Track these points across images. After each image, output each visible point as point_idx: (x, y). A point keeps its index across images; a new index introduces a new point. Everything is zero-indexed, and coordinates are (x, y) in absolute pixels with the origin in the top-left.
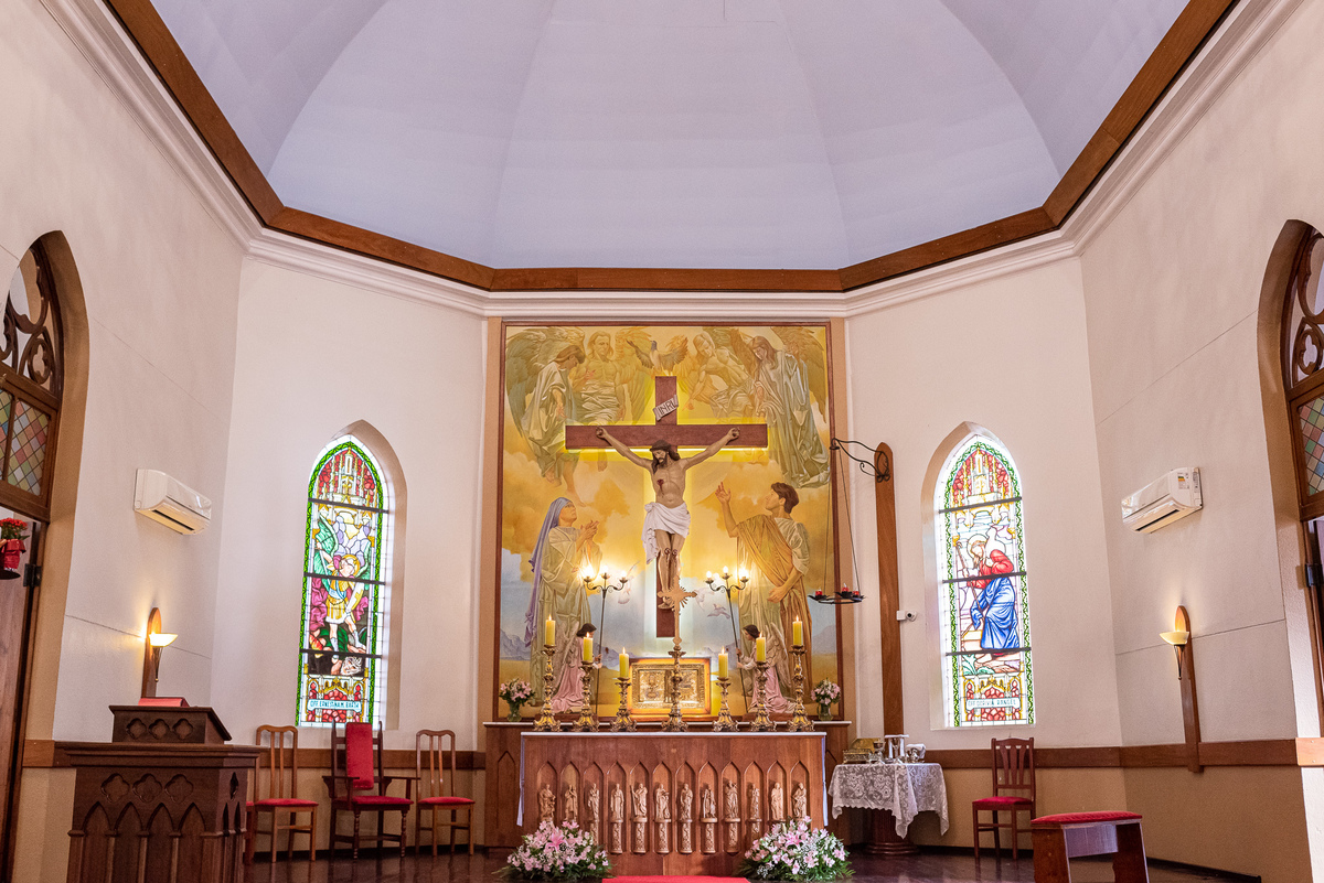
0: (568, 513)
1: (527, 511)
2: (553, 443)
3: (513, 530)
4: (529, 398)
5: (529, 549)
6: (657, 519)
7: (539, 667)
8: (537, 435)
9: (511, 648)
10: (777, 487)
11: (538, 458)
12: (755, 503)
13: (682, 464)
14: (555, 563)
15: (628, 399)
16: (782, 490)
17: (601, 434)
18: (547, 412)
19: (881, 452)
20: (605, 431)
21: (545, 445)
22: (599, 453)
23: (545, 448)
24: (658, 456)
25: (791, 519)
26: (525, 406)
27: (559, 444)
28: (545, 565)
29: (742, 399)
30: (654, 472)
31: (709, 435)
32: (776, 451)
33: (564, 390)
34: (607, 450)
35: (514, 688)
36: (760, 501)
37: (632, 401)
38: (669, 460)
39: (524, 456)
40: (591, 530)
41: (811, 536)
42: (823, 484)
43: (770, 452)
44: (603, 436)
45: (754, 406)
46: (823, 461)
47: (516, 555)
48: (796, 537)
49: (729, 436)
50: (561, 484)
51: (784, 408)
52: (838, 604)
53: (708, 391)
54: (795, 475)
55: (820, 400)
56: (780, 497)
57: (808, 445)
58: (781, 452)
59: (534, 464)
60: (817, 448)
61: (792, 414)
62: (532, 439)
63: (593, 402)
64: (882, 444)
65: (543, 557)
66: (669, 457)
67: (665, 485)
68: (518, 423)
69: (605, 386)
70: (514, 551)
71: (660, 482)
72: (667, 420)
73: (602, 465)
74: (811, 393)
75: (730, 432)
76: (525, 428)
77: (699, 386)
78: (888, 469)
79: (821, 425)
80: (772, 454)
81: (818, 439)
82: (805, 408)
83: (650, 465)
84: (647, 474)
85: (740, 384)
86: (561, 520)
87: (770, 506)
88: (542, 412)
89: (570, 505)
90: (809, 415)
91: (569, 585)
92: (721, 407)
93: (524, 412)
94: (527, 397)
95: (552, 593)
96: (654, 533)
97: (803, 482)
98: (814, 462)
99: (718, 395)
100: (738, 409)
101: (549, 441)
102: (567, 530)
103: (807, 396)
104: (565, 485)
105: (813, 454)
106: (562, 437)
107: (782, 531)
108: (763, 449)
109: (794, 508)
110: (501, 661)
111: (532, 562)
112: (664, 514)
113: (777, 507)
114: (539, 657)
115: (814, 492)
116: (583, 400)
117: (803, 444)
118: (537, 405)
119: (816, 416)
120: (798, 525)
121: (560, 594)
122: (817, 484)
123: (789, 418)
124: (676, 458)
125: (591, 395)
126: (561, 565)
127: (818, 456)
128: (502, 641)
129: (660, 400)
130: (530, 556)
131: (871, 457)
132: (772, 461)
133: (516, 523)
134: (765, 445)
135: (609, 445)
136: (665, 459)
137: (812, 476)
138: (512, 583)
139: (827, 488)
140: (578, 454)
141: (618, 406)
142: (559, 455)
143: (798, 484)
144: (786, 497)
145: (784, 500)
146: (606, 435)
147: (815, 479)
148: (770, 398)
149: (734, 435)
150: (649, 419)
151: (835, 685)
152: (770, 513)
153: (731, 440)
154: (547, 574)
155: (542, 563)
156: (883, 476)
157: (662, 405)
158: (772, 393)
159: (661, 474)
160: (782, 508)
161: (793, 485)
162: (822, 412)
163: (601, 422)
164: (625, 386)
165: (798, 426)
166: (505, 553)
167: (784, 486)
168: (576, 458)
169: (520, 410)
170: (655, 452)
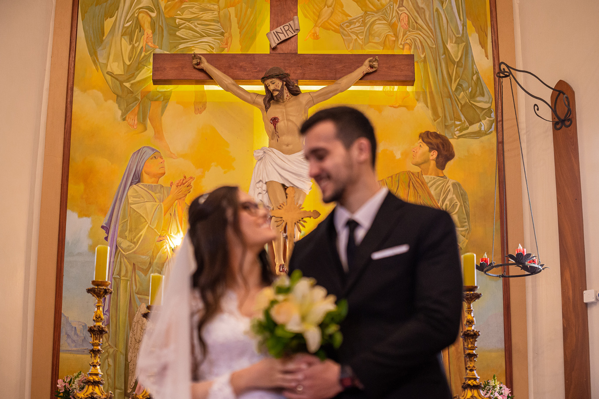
0: (152, 167)
1: (102, 163)
2: (138, 78)
3: (82, 187)
4: (108, 23)
5: (102, 211)
6: (270, 168)
7: (111, 362)
8: (116, 68)
9: (75, 338)
10: (429, 138)
11: (119, 98)
12: (398, 156)
13: (303, 99)
14: (136, 229)
15: (235, 25)
16: (434, 141)
17: (198, 64)
18: (131, 40)
19: (560, 92)
20: (203, 59)
21: (128, 80)
22: (196, 92)
23: (127, 85)
24: (272, 87)
25: (444, 177)
26: (103, 34)
27: (145, 80)
28: (123, 231)
29: (380, 28)
30: (267, 108)
31: (339, 67)
32: (425, 93)
33: (154, 15)
34: (208, 88)
35: (75, 385)
36: (405, 154)
37: (241, 27)
38: (286, 93)
39: (100, 94)
40: (183, 188)
41: (470, 200)
42: (486, 134)
43: (417, 93)
44: (202, 66)
45: (396, 36)
46: (486, 106)
47: (85, 219)
48: (451, 200)
49: (365, 68)
50: (146, 129)
51: (435, 40)
52: (506, 278)
53: (339, 18)
54: (449, 122)
55: (481, 32)
56: (431, 149)
57: (465, 85)
58: (431, 93)
59: (112, 105)
60: (478, 87)
61: (445, 48)
62: (110, 74)
63: (190, 29)
64: (561, 83)
65: (120, 222)
66: (286, 92)
67: (280, 125)
68: (93, 53)
69: (205, 10)
70: (82, 214)
71: (275, 121)
72: (284, 48)
73: (200, 105)
74: (469, 23)
75: (367, 62)
76: (102, 60)
77: (326, 11)
78: (569, 110)
79: (483, 63)
80: (420, 96)
81: (478, 78)
82: (462, 40)
83: (261, 100)
84: (257, 114)
85: (378, 11)
86: (145, 177)
87: (418, 159)
88: (125, 42)
89: (156, 154)
90: (467, 50)
91: (153, 258)
92: (354, 37)
93: (102, 41)
94: (106, 23)
95: (130, 268)
96: (265, 187)
97: (461, 131)
98: (473, 107)
99: (351, 23)
100: (376, 40)
101: (133, 76)
102: (151, 188)
103: (464, 25)
104: (150, 131)
105: (472, 96)
106: (147, 72)
107: (433, 192)
108: (409, 89)
109: (450, 164)
110: (62, 355)
111: (106, 228)
112: (279, 161)
113: (426, 161)
114: (111, 351)
115: (475, 144)
116: (178, 27)
117: (459, 85)
118: (119, 32)
119: (476, 50)
120: (454, 185)
121: (142, 270)
122: (478, 134)
123: (441, 51)
124: (295, 93)
125: (189, 20)
126: (143, 232)
127: (478, 99)
128: (64, 329)
129: (275, 24)
130: (104, 221)
131: (547, 95)
132: (420, 106)
133: (87, 177)
134: (410, 81)
135: (209, 78)
136: (281, 91)
137: (471, 124)
138: (79, 254)
139: (491, 139)
140: (171, 92)
141: (222, 34)
142: (146, 95)
143: (453, 135)
144: (438, 149)
145: (434, 154)
146: (205, 65)
147: (475, 128)
148: (419, 28)
149: (371, 67)
150: (262, 46)
151: (504, 387)
152: (417, 169)
153: (368, 74)
154: (125, 244)
155: (119, 228)
156: (563, 121)
157: (278, 29)
158: (420, 21)
159: (275, 110)
160: (433, 163)
161: (447, 135)
162: (483, 45)
163: (200, 48)
164: (232, 10)
165: (453, 62)
166: (72, 217)
167: (437, 136)
168: (166, 98)
169: (97, 40)
170: (268, 82)
